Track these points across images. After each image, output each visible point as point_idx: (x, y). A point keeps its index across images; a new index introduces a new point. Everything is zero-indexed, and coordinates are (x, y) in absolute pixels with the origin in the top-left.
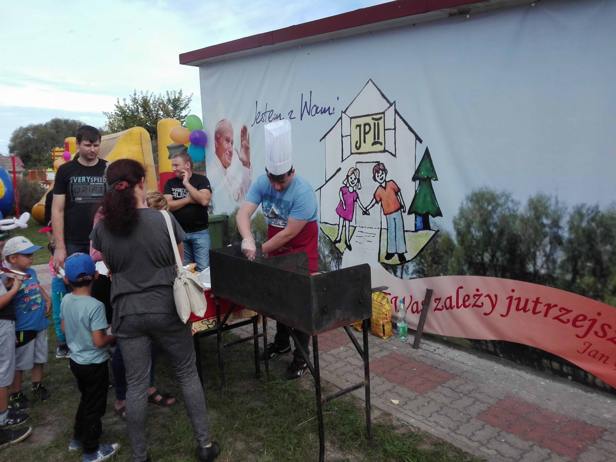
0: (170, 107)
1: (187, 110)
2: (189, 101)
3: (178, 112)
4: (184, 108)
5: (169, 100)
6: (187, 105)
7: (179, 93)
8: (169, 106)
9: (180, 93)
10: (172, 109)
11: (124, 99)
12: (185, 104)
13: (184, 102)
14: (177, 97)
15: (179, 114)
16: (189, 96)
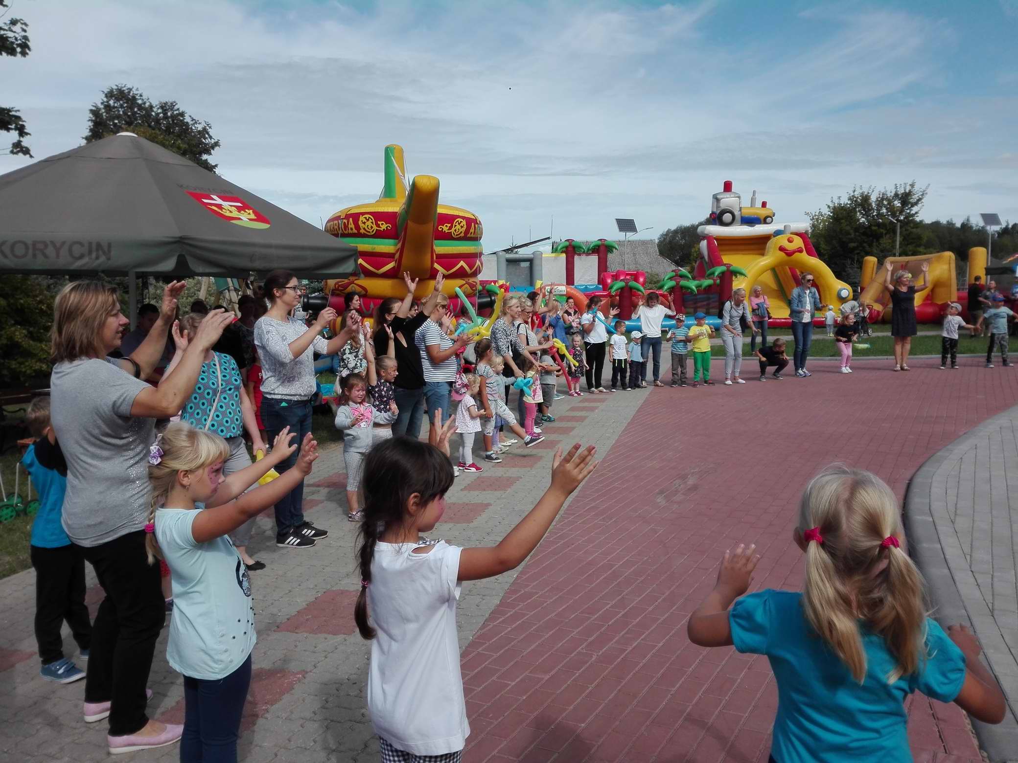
0: (897, 204)
1: (920, 205)
2: (922, 195)
3: (907, 209)
4: (916, 204)
5: (896, 195)
6: (919, 200)
7: (910, 185)
8: (896, 202)
9: (912, 186)
10: (899, 205)
11: (839, 198)
12: (918, 198)
13: (916, 196)
14: (907, 191)
15: (908, 211)
16: (924, 188)
